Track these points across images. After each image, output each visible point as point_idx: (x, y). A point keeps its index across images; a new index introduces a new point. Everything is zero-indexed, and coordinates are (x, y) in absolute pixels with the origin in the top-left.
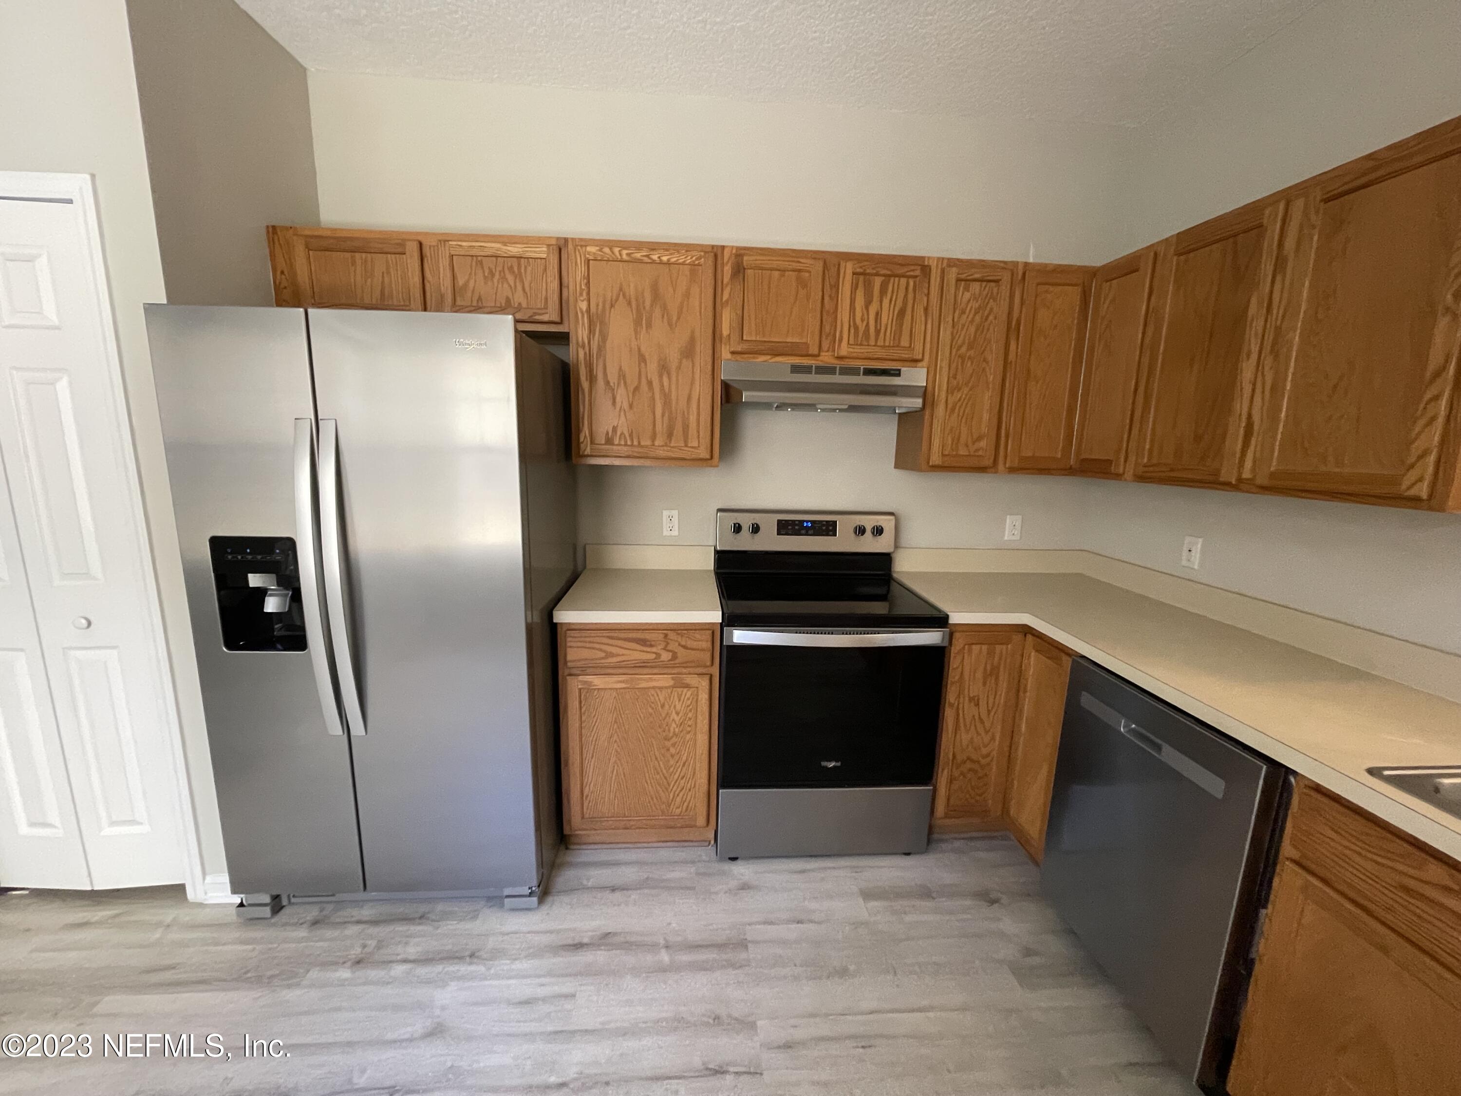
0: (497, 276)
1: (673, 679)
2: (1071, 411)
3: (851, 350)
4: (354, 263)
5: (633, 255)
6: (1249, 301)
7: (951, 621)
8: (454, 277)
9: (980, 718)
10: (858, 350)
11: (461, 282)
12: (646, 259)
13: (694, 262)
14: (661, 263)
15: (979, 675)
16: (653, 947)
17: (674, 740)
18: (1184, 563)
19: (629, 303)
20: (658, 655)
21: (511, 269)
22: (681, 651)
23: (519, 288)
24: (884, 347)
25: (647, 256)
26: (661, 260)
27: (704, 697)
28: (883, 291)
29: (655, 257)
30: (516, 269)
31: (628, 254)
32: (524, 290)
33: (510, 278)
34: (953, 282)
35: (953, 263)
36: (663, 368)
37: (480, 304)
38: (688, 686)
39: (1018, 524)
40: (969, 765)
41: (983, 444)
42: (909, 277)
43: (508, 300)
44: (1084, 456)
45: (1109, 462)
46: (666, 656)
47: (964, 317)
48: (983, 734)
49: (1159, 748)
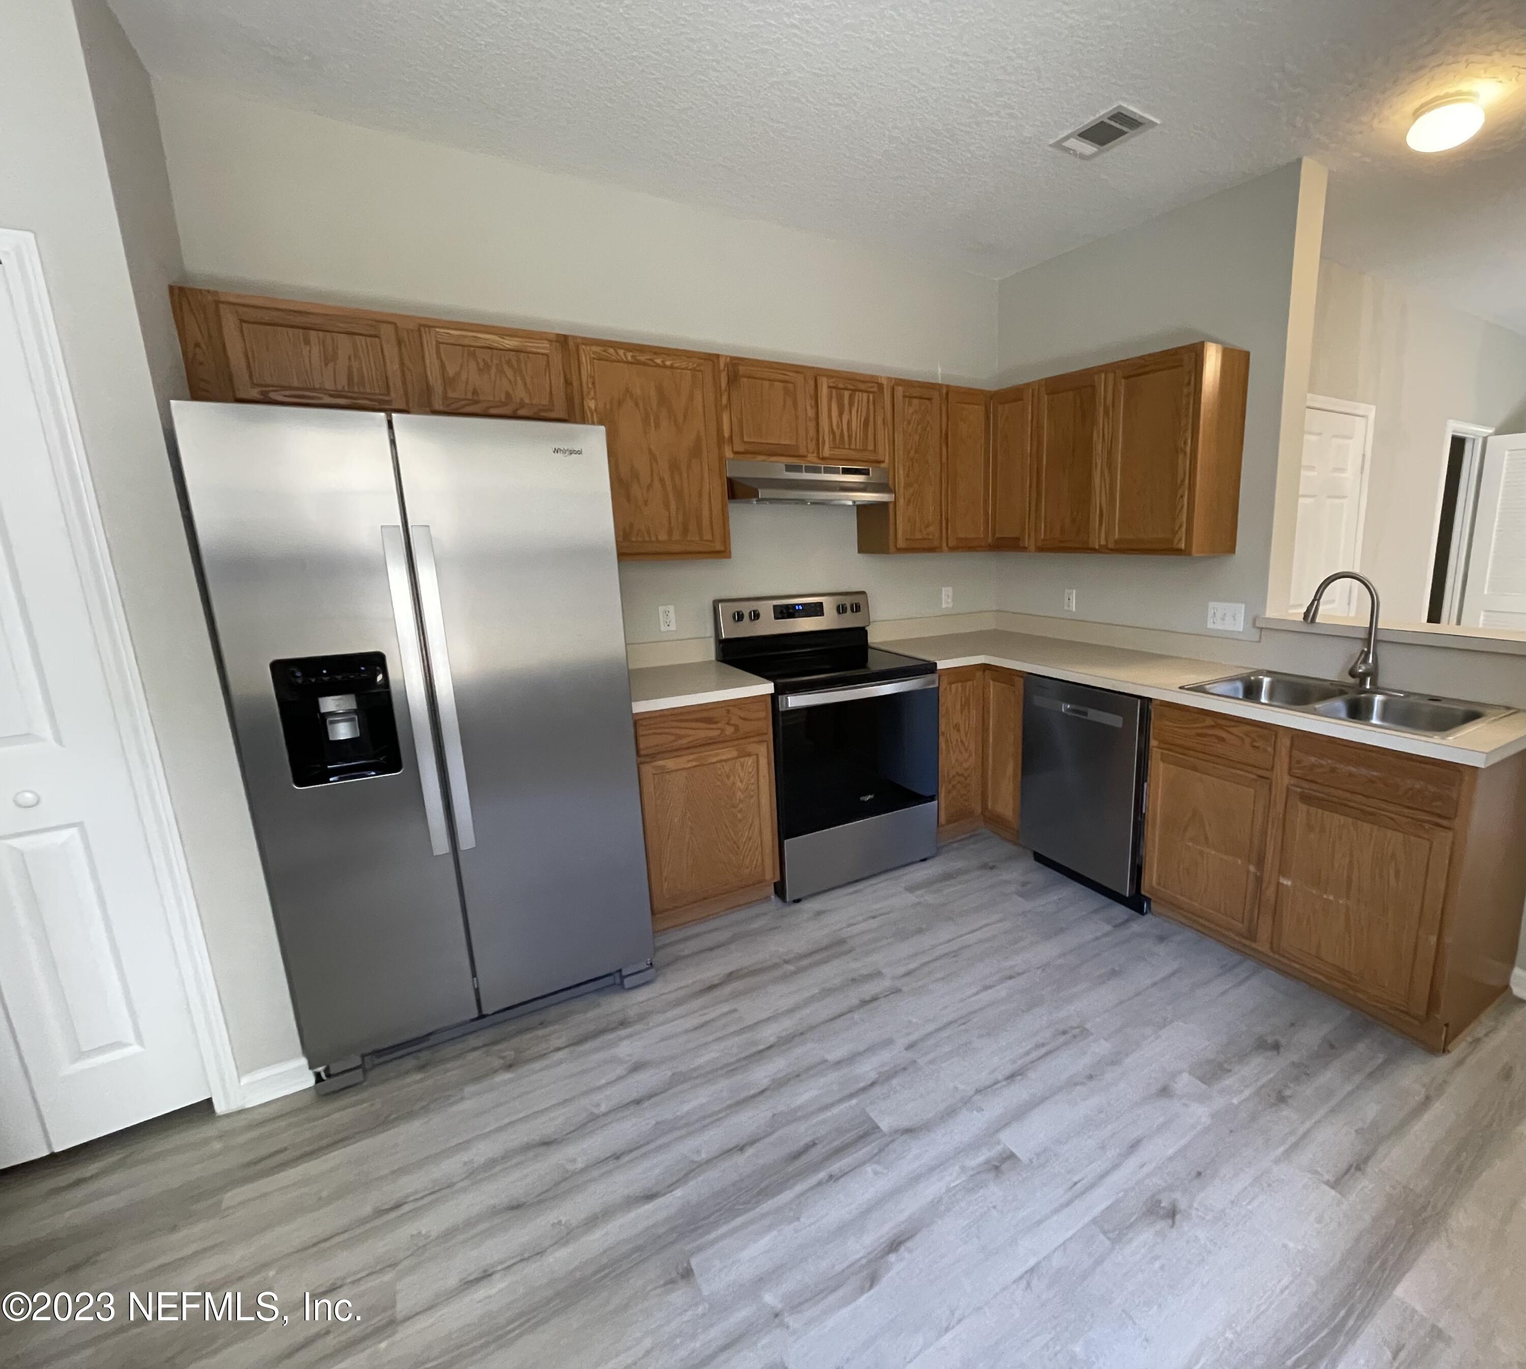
0: (493, 370)
1: (737, 750)
2: (986, 501)
3: (832, 452)
4: (307, 342)
5: (638, 358)
6: (1092, 433)
7: (939, 667)
8: (443, 366)
9: (961, 741)
10: (837, 452)
11: (451, 372)
12: (650, 362)
13: (695, 368)
14: (665, 367)
15: (958, 706)
16: (775, 966)
17: (741, 806)
18: (1066, 608)
19: (637, 405)
20: (722, 730)
21: (509, 362)
22: (740, 723)
23: (519, 381)
24: (855, 450)
25: (651, 360)
26: (665, 364)
27: (763, 762)
28: (851, 405)
29: (659, 361)
30: (514, 363)
31: (632, 356)
32: (525, 384)
33: (509, 372)
34: (901, 398)
35: (900, 382)
36: (674, 466)
37: (476, 398)
38: (749, 755)
39: (951, 594)
40: (958, 778)
41: (931, 529)
42: (868, 392)
43: (508, 395)
44: (998, 535)
45: (1018, 539)
46: (729, 730)
47: (910, 427)
48: (964, 752)
49: (1086, 714)
